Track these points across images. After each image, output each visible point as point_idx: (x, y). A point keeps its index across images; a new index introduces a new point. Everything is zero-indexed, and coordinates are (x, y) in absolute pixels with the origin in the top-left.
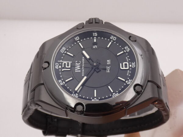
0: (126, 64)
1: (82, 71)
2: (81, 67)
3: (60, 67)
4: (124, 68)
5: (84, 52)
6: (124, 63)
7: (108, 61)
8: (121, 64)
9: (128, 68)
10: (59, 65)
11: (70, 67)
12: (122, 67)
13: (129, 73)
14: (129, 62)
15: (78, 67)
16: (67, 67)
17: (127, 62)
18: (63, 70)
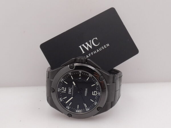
0: (95, 92)
1: (72, 94)
2: (71, 91)
3: (60, 90)
4: (94, 95)
5: (73, 82)
6: (94, 92)
7: (86, 89)
8: (93, 92)
9: (96, 95)
10: (60, 89)
11: (65, 90)
12: (93, 94)
13: (97, 98)
14: (97, 91)
15: (70, 91)
16: (64, 90)
17: (96, 91)
18: (62, 92)
